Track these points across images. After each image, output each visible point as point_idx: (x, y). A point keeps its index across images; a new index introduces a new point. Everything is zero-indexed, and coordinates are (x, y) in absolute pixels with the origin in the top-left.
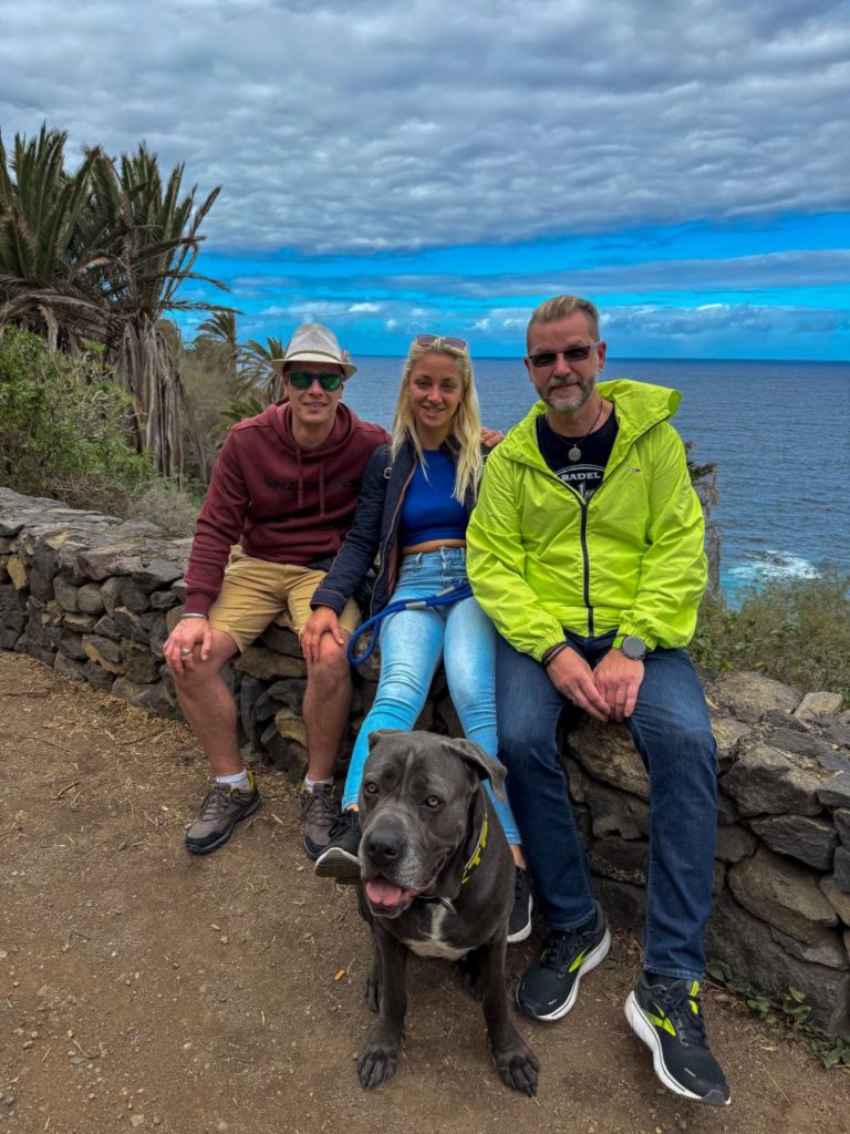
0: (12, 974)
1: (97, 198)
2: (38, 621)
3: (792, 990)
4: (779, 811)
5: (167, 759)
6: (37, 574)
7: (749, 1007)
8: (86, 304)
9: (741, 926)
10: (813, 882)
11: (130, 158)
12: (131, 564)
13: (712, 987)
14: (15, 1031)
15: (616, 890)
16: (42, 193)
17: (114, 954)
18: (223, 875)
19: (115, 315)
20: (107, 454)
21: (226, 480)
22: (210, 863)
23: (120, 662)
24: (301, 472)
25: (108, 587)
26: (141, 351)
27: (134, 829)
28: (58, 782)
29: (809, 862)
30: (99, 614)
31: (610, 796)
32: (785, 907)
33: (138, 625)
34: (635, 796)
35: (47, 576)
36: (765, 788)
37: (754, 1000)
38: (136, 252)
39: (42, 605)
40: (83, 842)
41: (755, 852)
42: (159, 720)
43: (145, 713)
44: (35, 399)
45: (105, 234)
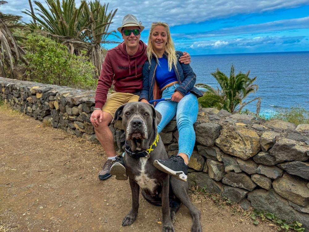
0: (44, 213)
1: (84, 14)
2: (62, 119)
3: (297, 222)
4: (292, 160)
5: (96, 154)
6: (61, 105)
7: (282, 228)
8: (82, 43)
9: (277, 201)
10: (304, 185)
11: (93, 2)
12: (85, 99)
13: (268, 221)
14: (42, 230)
15: (233, 190)
16: (70, 13)
17: (74, 208)
18: (109, 186)
19: (90, 45)
20: (86, 79)
21: (106, 67)
22: (106, 183)
23: (84, 129)
24: (130, 63)
25: (80, 106)
26: (97, 55)
27: (85, 173)
28: (64, 161)
29: (303, 177)
30: (78, 115)
31: (231, 159)
32: (294, 193)
33: (88, 117)
34: (239, 158)
35: (64, 105)
36: (286, 152)
37: (283, 226)
38: (95, 28)
39: (63, 114)
40: (69, 177)
41: (282, 175)
42: (95, 144)
43: (91, 143)
44: (65, 62)
45: (86, 23)
